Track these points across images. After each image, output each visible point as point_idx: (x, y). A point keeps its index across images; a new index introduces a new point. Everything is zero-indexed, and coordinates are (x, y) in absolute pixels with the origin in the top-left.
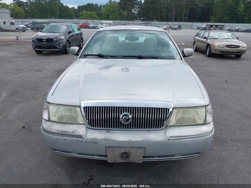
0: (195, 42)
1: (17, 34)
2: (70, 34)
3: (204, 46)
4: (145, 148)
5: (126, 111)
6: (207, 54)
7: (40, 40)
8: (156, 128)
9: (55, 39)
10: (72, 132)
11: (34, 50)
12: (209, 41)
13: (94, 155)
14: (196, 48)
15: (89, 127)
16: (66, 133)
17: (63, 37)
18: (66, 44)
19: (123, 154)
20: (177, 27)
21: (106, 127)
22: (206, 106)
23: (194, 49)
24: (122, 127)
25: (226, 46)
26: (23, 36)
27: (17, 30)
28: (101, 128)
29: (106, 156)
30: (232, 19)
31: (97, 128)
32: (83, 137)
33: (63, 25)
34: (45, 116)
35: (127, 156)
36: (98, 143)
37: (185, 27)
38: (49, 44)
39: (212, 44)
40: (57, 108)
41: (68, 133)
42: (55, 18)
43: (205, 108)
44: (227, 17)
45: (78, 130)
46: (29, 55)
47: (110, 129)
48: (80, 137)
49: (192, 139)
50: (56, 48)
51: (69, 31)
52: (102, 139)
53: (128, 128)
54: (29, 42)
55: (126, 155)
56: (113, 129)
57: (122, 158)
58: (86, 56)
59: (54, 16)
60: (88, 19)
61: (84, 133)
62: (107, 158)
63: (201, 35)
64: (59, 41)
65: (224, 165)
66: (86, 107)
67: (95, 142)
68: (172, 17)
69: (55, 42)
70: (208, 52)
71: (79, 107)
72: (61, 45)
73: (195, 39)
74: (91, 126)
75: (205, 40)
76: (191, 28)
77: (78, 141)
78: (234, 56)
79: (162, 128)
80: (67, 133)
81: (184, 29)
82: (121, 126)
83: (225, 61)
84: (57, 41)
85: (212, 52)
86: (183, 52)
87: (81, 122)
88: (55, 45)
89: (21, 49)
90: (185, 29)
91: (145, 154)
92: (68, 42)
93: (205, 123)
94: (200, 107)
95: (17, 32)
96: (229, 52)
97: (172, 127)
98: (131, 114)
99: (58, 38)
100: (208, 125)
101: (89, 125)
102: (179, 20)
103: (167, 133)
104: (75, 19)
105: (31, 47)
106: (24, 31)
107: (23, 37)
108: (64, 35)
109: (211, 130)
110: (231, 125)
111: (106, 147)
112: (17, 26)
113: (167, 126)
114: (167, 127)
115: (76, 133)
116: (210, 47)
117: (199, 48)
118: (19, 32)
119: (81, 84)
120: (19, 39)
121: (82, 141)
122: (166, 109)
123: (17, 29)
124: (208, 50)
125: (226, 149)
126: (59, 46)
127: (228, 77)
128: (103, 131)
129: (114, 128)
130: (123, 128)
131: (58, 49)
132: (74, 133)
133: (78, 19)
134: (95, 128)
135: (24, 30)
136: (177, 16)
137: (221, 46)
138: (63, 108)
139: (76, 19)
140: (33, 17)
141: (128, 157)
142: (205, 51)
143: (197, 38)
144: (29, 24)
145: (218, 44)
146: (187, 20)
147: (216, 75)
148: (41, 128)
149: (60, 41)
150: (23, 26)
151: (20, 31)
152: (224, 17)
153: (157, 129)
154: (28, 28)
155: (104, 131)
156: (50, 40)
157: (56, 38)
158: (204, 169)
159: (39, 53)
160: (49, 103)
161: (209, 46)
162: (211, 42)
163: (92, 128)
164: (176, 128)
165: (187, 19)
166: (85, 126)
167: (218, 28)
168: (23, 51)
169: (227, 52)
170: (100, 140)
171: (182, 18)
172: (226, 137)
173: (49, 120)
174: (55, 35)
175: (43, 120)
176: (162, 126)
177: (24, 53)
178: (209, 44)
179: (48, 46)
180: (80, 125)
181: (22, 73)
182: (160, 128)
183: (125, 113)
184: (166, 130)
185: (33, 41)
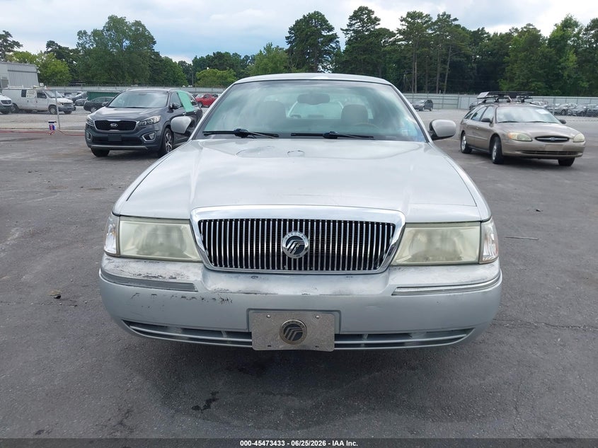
0: (463, 131)
1: (52, 118)
2: (173, 111)
3: (486, 139)
4: (339, 311)
5: (296, 230)
6: (494, 158)
7: (103, 124)
8: (364, 269)
9: (138, 123)
10: (172, 278)
11: (89, 146)
12: (497, 129)
13: (219, 333)
14: (467, 145)
15: (212, 266)
16: (156, 279)
17: (157, 118)
18: (163, 134)
19: (289, 328)
20: (423, 105)
21: (249, 267)
22: (481, 222)
23: (463, 148)
24: (286, 267)
25: (536, 138)
26: (64, 121)
27: (52, 109)
28: (239, 269)
29: (248, 335)
30: (551, 88)
31: (228, 269)
32: (197, 287)
33: (155, 92)
34: (110, 247)
35: (297, 333)
36: (230, 301)
37: (441, 105)
38: (125, 133)
39: (504, 135)
40: (137, 226)
41: (160, 279)
42: (140, 85)
43: (479, 227)
44: (539, 83)
45: (185, 272)
46: (76, 159)
47: (260, 270)
48: (190, 287)
49: (448, 294)
50: (141, 142)
51: (171, 106)
52: (239, 292)
53: (300, 269)
54: (79, 135)
55: (294, 330)
56: (265, 271)
57: (286, 337)
58: (207, 134)
59: (138, 82)
60: (217, 87)
61: (200, 278)
62: (251, 340)
63: (478, 116)
64: (147, 126)
65: (532, 373)
66: (205, 221)
67: (223, 299)
68: (411, 82)
69: (137, 130)
70: (494, 154)
71: (188, 222)
72: (151, 136)
73: (465, 124)
74: (216, 265)
75: (486, 125)
76: (457, 107)
77: (185, 297)
78: (556, 162)
79: (379, 269)
80: (158, 280)
81: (439, 109)
82: (284, 264)
83: (535, 171)
84: (142, 126)
85: (505, 151)
86: (431, 128)
87: (194, 258)
88: (137, 135)
89: (58, 148)
90: (442, 108)
91: (340, 329)
92: (167, 129)
93: (479, 262)
94: (467, 224)
95: (51, 114)
96: (544, 152)
97: (402, 268)
98: (306, 234)
99: (146, 121)
100: (487, 266)
101: (211, 262)
102: (426, 89)
103: (390, 278)
104: (187, 86)
105: (83, 143)
106: (68, 112)
107: (63, 125)
108: (161, 113)
109: (494, 275)
110: (547, 295)
111: (249, 310)
112: (53, 101)
113: (390, 265)
114: (391, 268)
115: (179, 280)
116: (500, 141)
117: (473, 146)
118: (56, 113)
119: (193, 189)
120: (56, 127)
121: (193, 298)
122: (389, 225)
123: (52, 106)
124: (495, 147)
125: (536, 343)
126: (148, 138)
127: (541, 203)
128: (242, 276)
129: (268, 268)
130: (290, 269)
131: (144, 144)
132: (175, 278)
133: (194, 86)
134: (223, 268)
135: (67, 110)
136: (421, 81)
137: (523, 139)
138: (151, 225)
139: (189, 86)
140: (90, 82)
141: (299, 335)
142: (488, 151)
143: (469, 122)
144: (80, 97)
145: (517, 134)
146: (445, 90)
147: (515, 199)
148: (100, 272)
149: (151, 126)
150: (65, 100)
151: (58, 112)
152: (532, 82)
153: (367, 271)
154: (77, 107)
155: (244, 275)
156: (126, 125)
157: (141, 119)
158: (482, 382)
159: (101, 154)
160: (120, 216)
161: (496, 138)
162: (501, 129)
163: (218, 268)
164: (412, 269)
165: (445, 87)
166: (201, 265)
167: (516, 100)
168: (65, 151)
169: (539, 152)
170: (234, 293)
171: (433, 85)
172: (537, 320)
173: (118, 255)
174: (138, 113)
175: (106, 255)
176: (380, 266)
177: (67, 156)
178: (495, 135)
179: (124, 138)
180: (190, 264)
181: (58, 194)
182: (375, 268)
183: (294, 234)
184: (389, 273)
185: (88, 126)
